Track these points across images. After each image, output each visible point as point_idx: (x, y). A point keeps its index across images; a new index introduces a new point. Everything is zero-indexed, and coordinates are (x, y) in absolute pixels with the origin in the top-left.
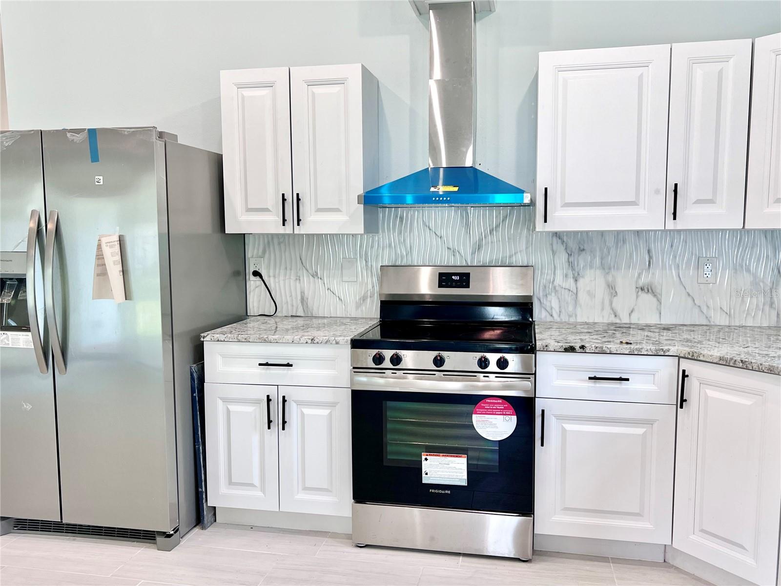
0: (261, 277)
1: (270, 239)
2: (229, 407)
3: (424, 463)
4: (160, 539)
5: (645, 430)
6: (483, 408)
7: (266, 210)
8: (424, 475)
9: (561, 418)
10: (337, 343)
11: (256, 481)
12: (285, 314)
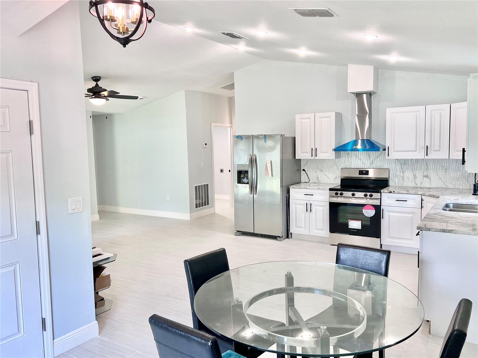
0: (305, 171)
1: (308, 160)
2: (297, 206)
3: (349, 222)
4: (278, 238)
5: (412, 215)
6: (366, 208)
7: (308, 152)
8: (349, 226)
9: (388, 211)
10: (325, 189)
11: (303, 226)
12: (312, 182)
